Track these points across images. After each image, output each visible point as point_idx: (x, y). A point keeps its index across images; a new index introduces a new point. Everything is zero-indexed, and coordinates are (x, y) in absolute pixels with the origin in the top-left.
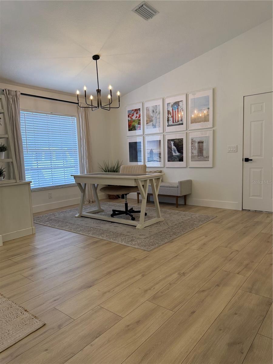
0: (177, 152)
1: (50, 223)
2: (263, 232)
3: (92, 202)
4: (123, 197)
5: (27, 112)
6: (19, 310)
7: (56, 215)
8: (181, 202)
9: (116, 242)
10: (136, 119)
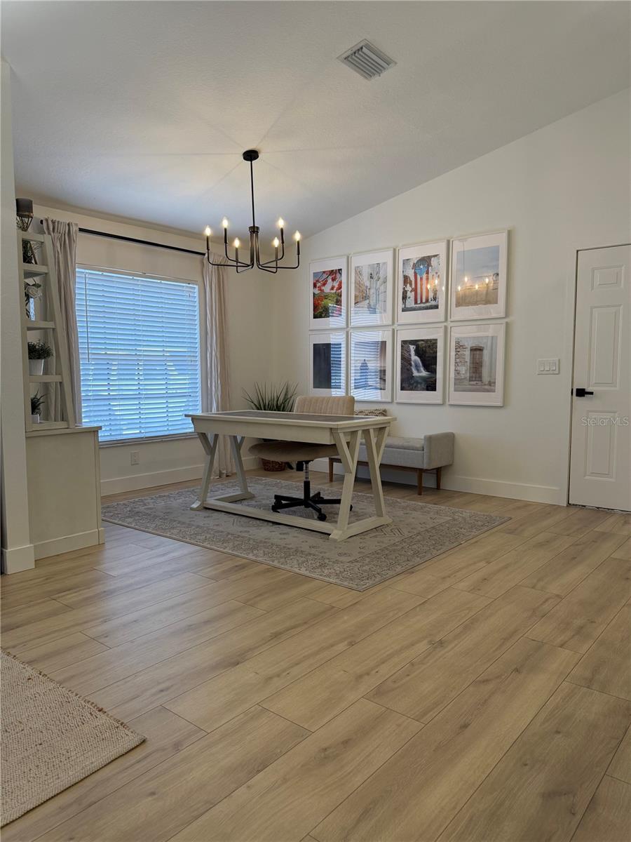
0: (422, 369)
1: (135, 520)
2: (615, 555)
3: (227, 476)
4: (300, 467)
5: (90, 271)
6: (86, 707)
7: (149, 503)
8: (429, 482)
9: (287, 567)
10: (332, 291)
